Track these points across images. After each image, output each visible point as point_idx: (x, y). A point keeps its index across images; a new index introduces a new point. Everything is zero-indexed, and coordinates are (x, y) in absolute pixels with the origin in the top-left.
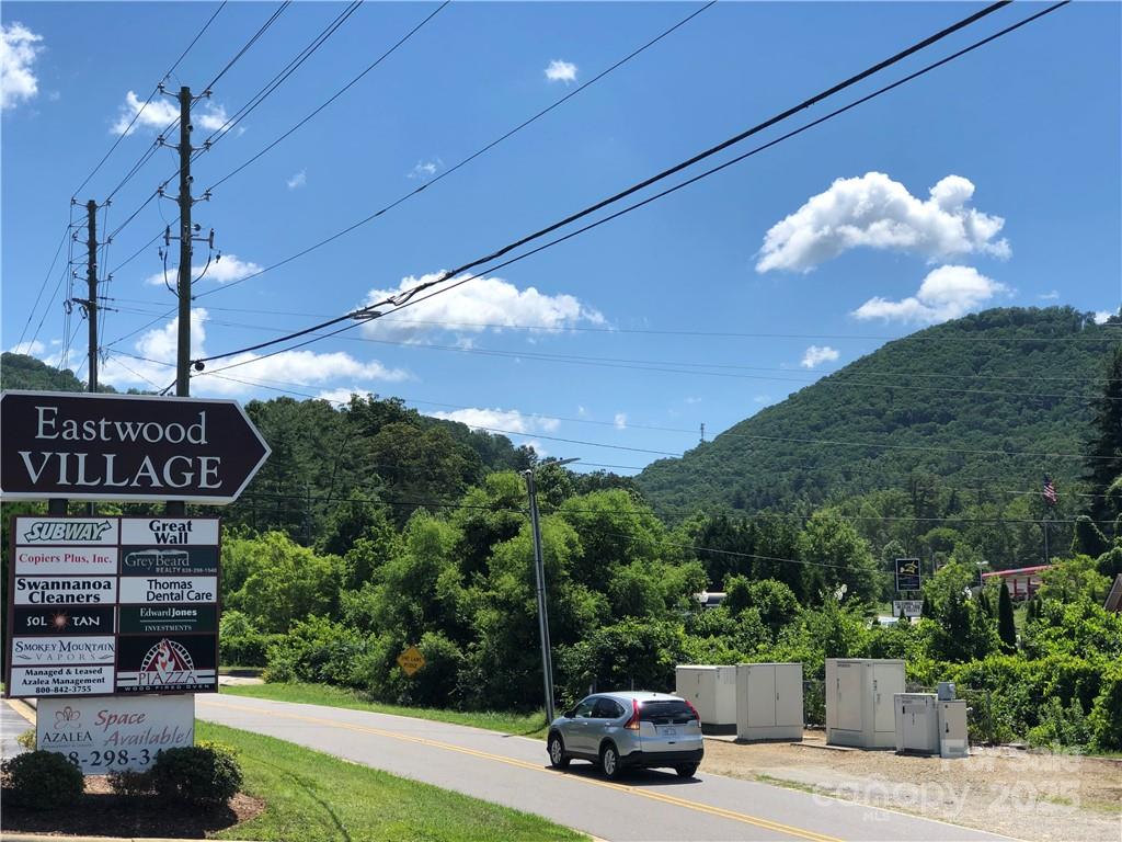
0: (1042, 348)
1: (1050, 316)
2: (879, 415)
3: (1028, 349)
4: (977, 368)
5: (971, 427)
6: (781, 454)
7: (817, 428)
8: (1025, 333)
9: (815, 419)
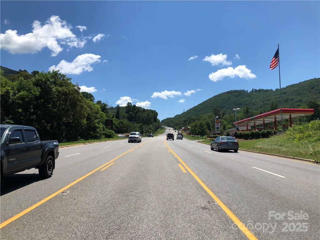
0: (239, 96)
1: (241, 91)
2: (212, 107)
3: (237, 96)
4: (229, 99)
5: (227, 109)
6: (196, 113)
7: (202, 109)
8: (236, 94)
9: (202, 108)
